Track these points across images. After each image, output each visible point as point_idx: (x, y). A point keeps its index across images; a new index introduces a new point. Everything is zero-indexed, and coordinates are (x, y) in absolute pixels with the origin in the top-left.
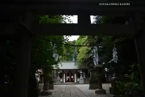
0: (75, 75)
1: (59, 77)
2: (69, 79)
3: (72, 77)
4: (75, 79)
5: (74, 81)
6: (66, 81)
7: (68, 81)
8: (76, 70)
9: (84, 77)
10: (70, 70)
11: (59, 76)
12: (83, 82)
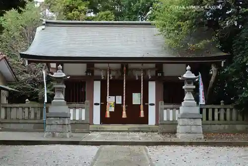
0: (152, 86)
1: (60, 97)
2: (118, 107)
3: (137, 99)
4: (152, 110)
5: (145, 120)
6: (104, 120)
7: (115, 118)
8: (159, 64)
9: (202, 101)
10: (125, 63)
11: (60, 90)
12: (197, 128)
